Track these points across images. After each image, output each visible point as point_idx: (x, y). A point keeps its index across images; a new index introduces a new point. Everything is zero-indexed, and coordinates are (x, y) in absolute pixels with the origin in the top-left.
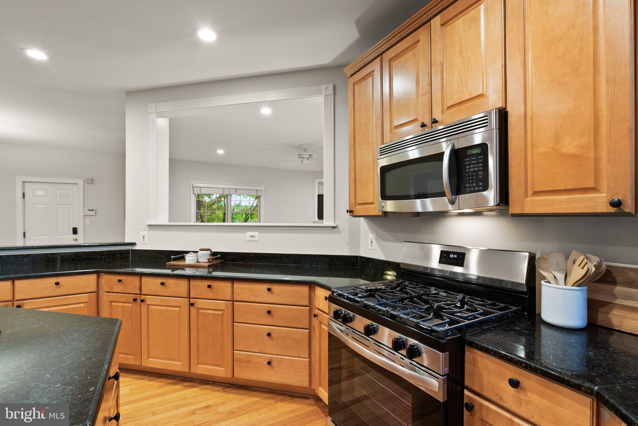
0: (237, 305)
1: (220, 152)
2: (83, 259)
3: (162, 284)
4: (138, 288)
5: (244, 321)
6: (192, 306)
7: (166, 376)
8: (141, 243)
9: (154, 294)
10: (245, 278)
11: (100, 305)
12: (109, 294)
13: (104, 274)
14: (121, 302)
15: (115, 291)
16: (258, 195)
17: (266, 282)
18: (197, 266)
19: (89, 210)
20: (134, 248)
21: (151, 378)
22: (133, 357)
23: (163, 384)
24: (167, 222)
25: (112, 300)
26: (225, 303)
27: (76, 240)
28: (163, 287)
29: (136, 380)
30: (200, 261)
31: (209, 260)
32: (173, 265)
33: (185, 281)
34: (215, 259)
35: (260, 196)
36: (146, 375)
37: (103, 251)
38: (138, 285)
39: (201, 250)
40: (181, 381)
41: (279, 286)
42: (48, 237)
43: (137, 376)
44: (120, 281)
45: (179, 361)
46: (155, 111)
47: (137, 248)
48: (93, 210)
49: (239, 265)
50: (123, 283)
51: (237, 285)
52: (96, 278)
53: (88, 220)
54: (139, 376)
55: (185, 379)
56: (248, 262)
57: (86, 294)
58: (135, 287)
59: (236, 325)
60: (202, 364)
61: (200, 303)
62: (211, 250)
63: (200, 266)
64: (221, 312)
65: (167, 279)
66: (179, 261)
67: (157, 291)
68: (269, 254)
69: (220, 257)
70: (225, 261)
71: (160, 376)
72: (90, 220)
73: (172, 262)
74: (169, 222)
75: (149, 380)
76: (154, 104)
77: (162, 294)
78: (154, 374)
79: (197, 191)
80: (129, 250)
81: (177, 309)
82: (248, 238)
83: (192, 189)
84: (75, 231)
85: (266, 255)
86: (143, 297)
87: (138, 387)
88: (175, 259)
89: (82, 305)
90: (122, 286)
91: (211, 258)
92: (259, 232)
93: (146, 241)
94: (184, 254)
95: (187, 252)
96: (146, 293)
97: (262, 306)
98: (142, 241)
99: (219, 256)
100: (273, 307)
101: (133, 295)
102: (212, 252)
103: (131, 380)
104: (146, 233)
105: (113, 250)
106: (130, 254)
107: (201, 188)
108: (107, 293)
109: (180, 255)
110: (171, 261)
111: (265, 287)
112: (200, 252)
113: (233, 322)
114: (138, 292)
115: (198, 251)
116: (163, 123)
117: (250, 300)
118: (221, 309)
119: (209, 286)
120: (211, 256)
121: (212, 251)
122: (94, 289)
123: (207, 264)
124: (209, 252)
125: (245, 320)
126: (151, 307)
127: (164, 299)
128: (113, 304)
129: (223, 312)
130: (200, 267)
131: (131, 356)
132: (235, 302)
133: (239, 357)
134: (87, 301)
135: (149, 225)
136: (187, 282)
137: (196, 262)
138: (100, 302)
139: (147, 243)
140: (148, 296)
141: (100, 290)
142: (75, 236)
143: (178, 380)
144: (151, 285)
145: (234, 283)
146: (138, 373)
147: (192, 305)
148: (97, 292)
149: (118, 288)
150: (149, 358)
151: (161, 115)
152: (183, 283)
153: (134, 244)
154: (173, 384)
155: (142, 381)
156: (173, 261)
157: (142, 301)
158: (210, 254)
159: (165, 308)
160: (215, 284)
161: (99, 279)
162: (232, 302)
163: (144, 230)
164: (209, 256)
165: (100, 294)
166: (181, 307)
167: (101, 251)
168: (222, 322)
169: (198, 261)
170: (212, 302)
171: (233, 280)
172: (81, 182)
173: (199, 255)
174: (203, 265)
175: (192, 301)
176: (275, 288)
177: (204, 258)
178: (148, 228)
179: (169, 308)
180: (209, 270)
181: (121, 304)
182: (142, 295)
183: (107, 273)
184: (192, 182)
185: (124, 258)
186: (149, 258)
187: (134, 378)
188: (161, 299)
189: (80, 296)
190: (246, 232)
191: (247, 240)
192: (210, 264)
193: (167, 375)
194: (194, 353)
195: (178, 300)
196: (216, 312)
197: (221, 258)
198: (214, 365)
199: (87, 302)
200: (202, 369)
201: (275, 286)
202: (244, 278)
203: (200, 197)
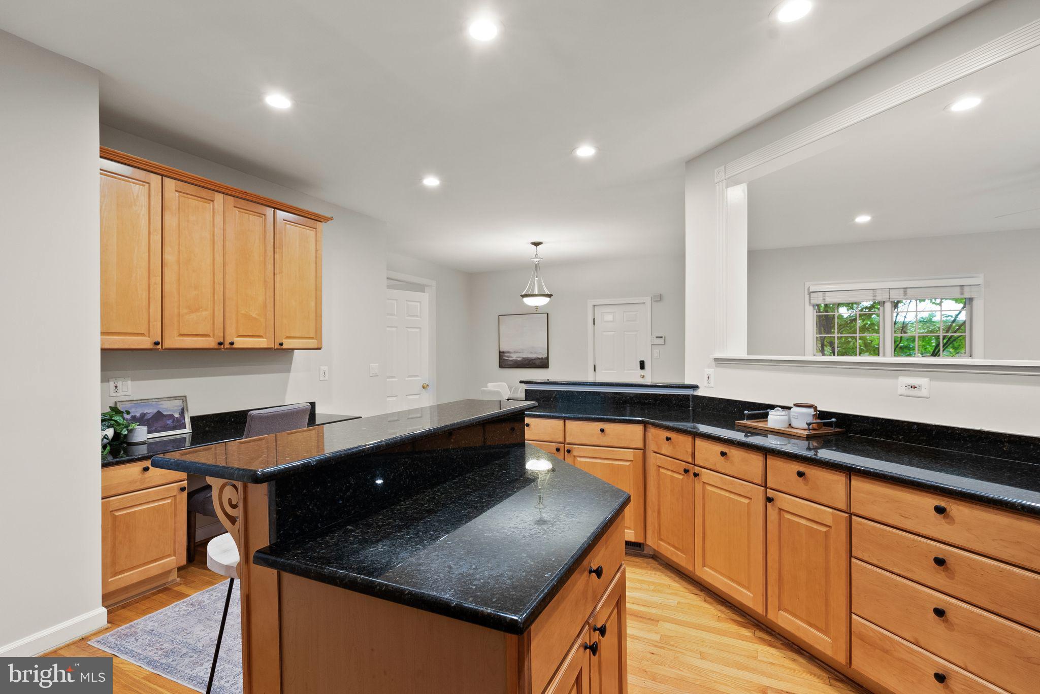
0: (859, 524)
1: (863, 219)
2: (635, 403)
3: (723, 454)
4: (691, 453)
5: (875, 562)
6: (770, 502)
7: (730, 605)
8: (705, 387)
9: (712, 468)
10: (877, 473)
11: (647, 468)
12: (656, 456)
13: (651, 426)
14: (670, 470)
15: (663, 452)
16: (967, 295)
17: (932, 491)
18: (785, 432)
19: (657, 337)
20: (695, 393)
21: (708, 599)
22: (685, 556)
23: (725, 616)
24: (744, 355)
25: (659, 465)
26: (832, 514)
27: (643, 377)
28: (725, 460)
29: (687, 591)
30: (794, 425)
31: (809, 424)
32: (746, 427)
33: (758, 457)
34: (825, 424)
35: (970, 298)
36: (702, 591)
37: (656, 394)
38: (690, 450)
39: (795, 405)
40: (753, 625)
41: (970, 507)
42: (615, 372)
43: (691, 587)
44: (668, 439)
45: (748, 589)
46: (723, 178)
47: (700, 393)
48: (662, 337)
49: (872, 443)
50: (673, 443)
51: (858, 484)
52: (642, 430)
53: (656, 351)
54: (693, 588)
55: (761, 625)
56: (900, 440)
57: (632, 450)
58: (687, 452)
59: (857, 564)
60: (786, 610)
61: (784, 500)
62: (816, 407)
63: (792, 434)
64: (824, 529)
65: (731, 447)
66: (758, 420)
67: (715, 464)
68: (958, 428)
69: (836, 422)
70: (847, 432)
71: (722, 602)
72: (658, 351)
73: (745, 422)
74: (748, 355)
75: (705, 601)
76: (722, 168)
77: (723, 471)
78: (713, 595)
79: (818, 299)
80: (689, 395)
81: (746, 501)
82: (902, 390)
83: (807, 297)
84: (642, 365)
85: (949, 431)
86: (697, 469)
87: (688, 604)
88: (750, 417)
89: (628, 463)
90: (671, 446)
91: (815, 421)
92: (932, 379)
93: (712, 384)
94: (768, 410)
95: (772, 407)
96: (702, 464)
97: (922, 542)
98: (706, 384)
99: (834, 420)
100: (952, 554)
101: (684, 463)
102: (819, 411)
103: (682, 589)
104: (710, 371)
105: (669, 394)
106: (690, 401)
107: (825, 294)
108: (654, 454)
109: (761, 411)
110: (743, 420)
111: (931, 501)
112: (795, 409)
113: (851, 556)
114: (690, 460)
115: (792, 407)
116: (737, 195)
117: (890, 522)
118: (824, 523)
119: (801, 474)
120: (816, 419)
121: (818, 409)
122: (640, 445)
123: (806, 433)
124: (811, 411)
125: (878, 560)
126: (707, 488)
127: (726, 479)
128: (662, 470)
129: (828, 529)
130: (792, 437)
131: (682, 553)
132: (853, 517)
133: (863, 631)
134: (632, 459)
135: (716, 360)
136: (761, 458)
137: (787, 425)
138: (647, 464)
139: (713, 386)
140: (704, 470)
141: (647, 447)
142: (642, 372)
143: (749, 621)
144: (708, 452)
145: (852, 477)
146: (692, 582)
147: (770, 500)
148: (644, 449)
149: (666, 449)
150: (704, 566)
151: (733, 181)
152: (756, 460)
153: (695, 387)
154: (738, 623)
155: (695, 597)
156: (747, 420)
157: (696, 475)
158: (814, 415)
159: (727, 494)
160: (813, 472)
161: (646, 433)
162: (847, 515)
163: (709, 367)
164: (812, 417)
165: (647, 452)
166: (751, 499)
167: (654, 394)
168: (826, 548)
169: (790, 425)
170: (807, 505)
171: (850, 471)
172: (648, 300)
173: (792, 414)
174: (797, 433)
175: (770, 493)
176: (957, 509)
177: (801, 420)
178: (714, 363)
179: (733, 496)
180: (809, 444)
181: (669, 473)
182: (696, 465)
183: (654, 425)
184: (807, 284)
185: (682, 407)
186: (716, 410)
187: (686, 588)
188: (721, 477)
189: (625, 452)
190: (897, 377)
191: (899, 393)
192: (812, 432)
193: (733, 605)
194: (772, 586)
195: (748, 486)
196: (815, 526)
197: (837, 425)
198: (811, 625)
199: (632, 461)
200: (785, 620)
201: (958, 505)
202: (874, 473)
203: (829, 310)
